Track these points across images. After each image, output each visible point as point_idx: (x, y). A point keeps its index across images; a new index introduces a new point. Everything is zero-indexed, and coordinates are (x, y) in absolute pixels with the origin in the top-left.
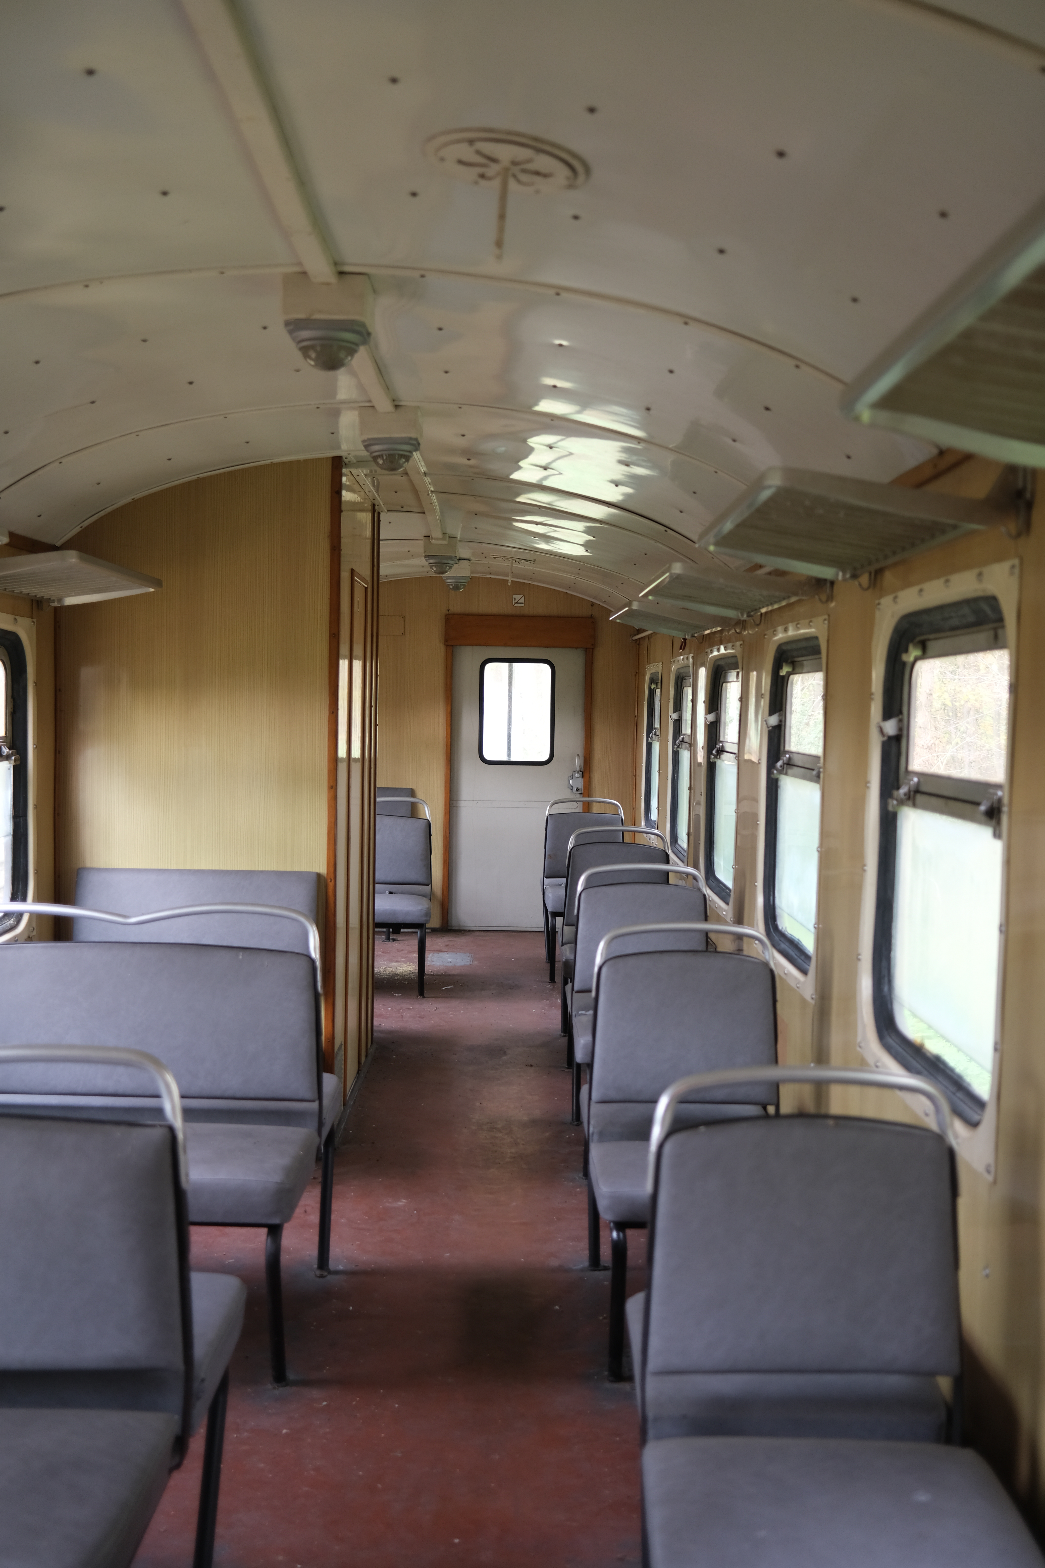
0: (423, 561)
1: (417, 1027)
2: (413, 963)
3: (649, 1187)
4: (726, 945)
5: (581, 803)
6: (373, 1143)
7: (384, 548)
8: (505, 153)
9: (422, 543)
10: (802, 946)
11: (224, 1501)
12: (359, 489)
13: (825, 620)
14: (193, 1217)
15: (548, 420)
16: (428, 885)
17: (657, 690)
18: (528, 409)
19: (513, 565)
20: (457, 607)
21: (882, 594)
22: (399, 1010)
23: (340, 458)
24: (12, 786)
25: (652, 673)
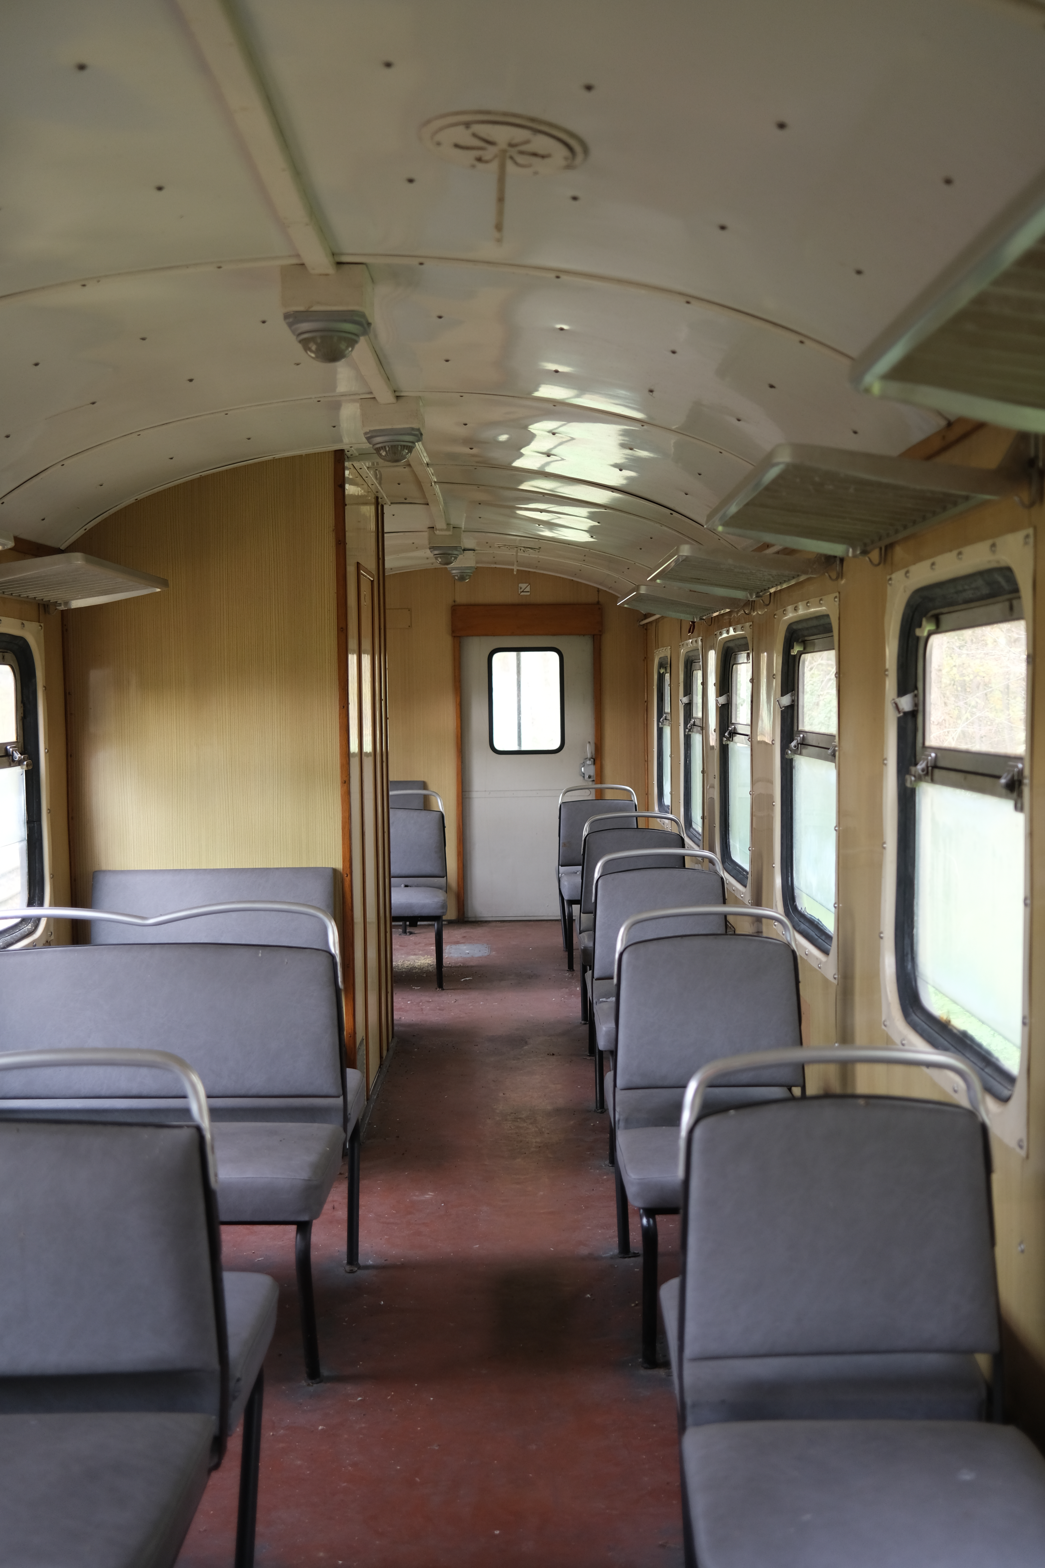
0: (428, 553)
1: (437, 1019)
2: (431, 956)
3: (680, 1173)
4: (745, 927)
5: (594, 790)
6: (398, 1137)
7: (389, 541)
8: (502, 135)
9: (426, 534)
10: (823, 926)
11: (263, 1499)
12: (362, 482)
13: (836, 597)
14: (223, 1217)
15: (550, 406)
16: (444, 877)
17: (666, 674)
18: (528, 396)
19: (519, 554)
20: (462, 598)
21: (894, 569)
22: (418, 1003)
23: (343, 451)
24: (25, 791)
25: (660, 658)
